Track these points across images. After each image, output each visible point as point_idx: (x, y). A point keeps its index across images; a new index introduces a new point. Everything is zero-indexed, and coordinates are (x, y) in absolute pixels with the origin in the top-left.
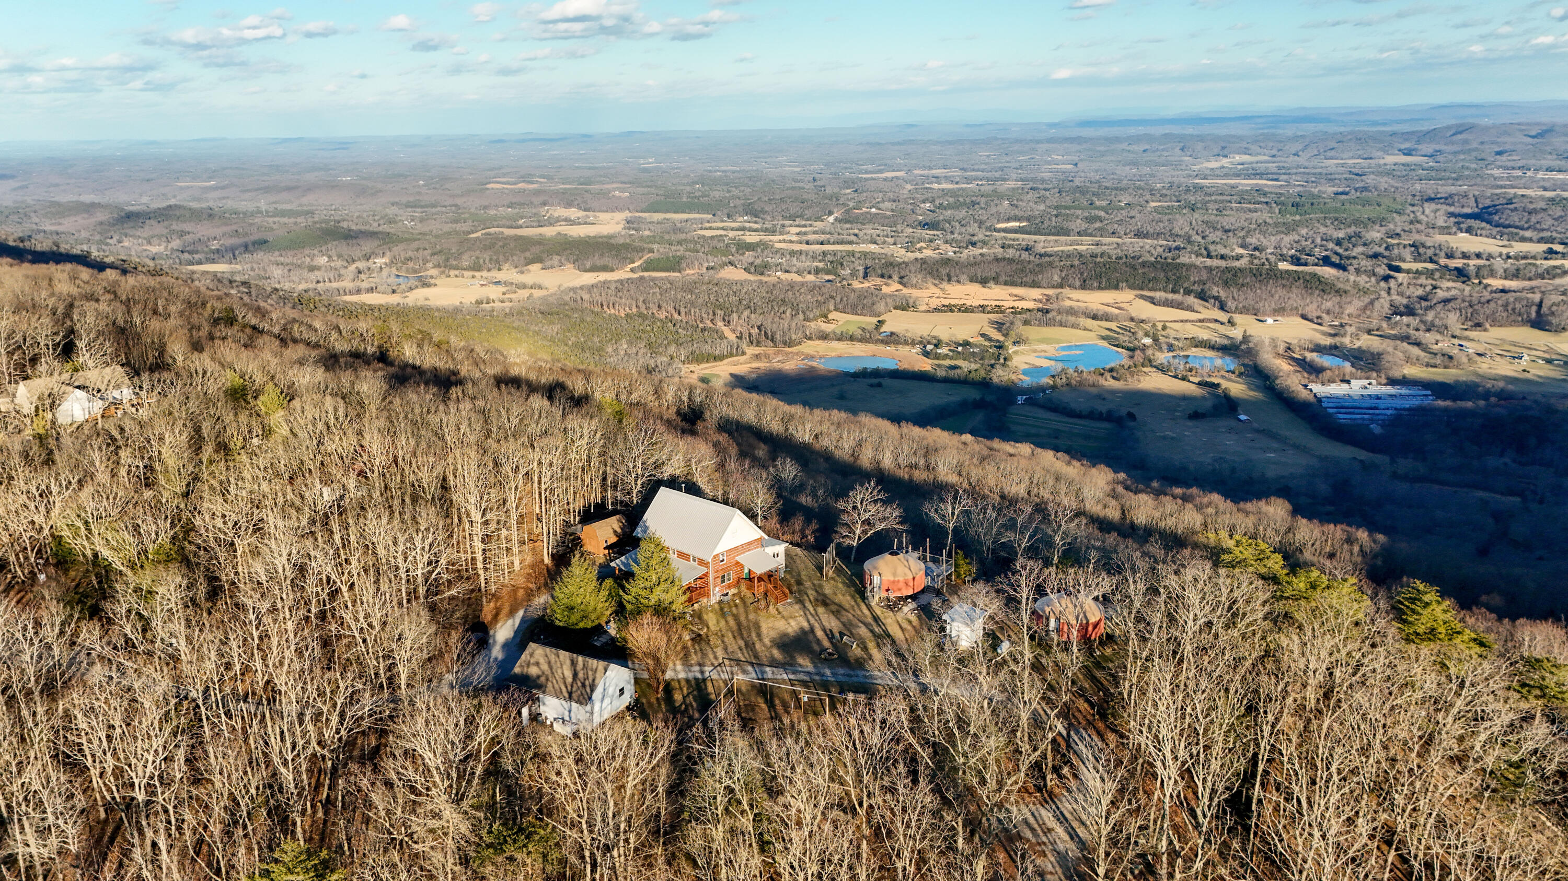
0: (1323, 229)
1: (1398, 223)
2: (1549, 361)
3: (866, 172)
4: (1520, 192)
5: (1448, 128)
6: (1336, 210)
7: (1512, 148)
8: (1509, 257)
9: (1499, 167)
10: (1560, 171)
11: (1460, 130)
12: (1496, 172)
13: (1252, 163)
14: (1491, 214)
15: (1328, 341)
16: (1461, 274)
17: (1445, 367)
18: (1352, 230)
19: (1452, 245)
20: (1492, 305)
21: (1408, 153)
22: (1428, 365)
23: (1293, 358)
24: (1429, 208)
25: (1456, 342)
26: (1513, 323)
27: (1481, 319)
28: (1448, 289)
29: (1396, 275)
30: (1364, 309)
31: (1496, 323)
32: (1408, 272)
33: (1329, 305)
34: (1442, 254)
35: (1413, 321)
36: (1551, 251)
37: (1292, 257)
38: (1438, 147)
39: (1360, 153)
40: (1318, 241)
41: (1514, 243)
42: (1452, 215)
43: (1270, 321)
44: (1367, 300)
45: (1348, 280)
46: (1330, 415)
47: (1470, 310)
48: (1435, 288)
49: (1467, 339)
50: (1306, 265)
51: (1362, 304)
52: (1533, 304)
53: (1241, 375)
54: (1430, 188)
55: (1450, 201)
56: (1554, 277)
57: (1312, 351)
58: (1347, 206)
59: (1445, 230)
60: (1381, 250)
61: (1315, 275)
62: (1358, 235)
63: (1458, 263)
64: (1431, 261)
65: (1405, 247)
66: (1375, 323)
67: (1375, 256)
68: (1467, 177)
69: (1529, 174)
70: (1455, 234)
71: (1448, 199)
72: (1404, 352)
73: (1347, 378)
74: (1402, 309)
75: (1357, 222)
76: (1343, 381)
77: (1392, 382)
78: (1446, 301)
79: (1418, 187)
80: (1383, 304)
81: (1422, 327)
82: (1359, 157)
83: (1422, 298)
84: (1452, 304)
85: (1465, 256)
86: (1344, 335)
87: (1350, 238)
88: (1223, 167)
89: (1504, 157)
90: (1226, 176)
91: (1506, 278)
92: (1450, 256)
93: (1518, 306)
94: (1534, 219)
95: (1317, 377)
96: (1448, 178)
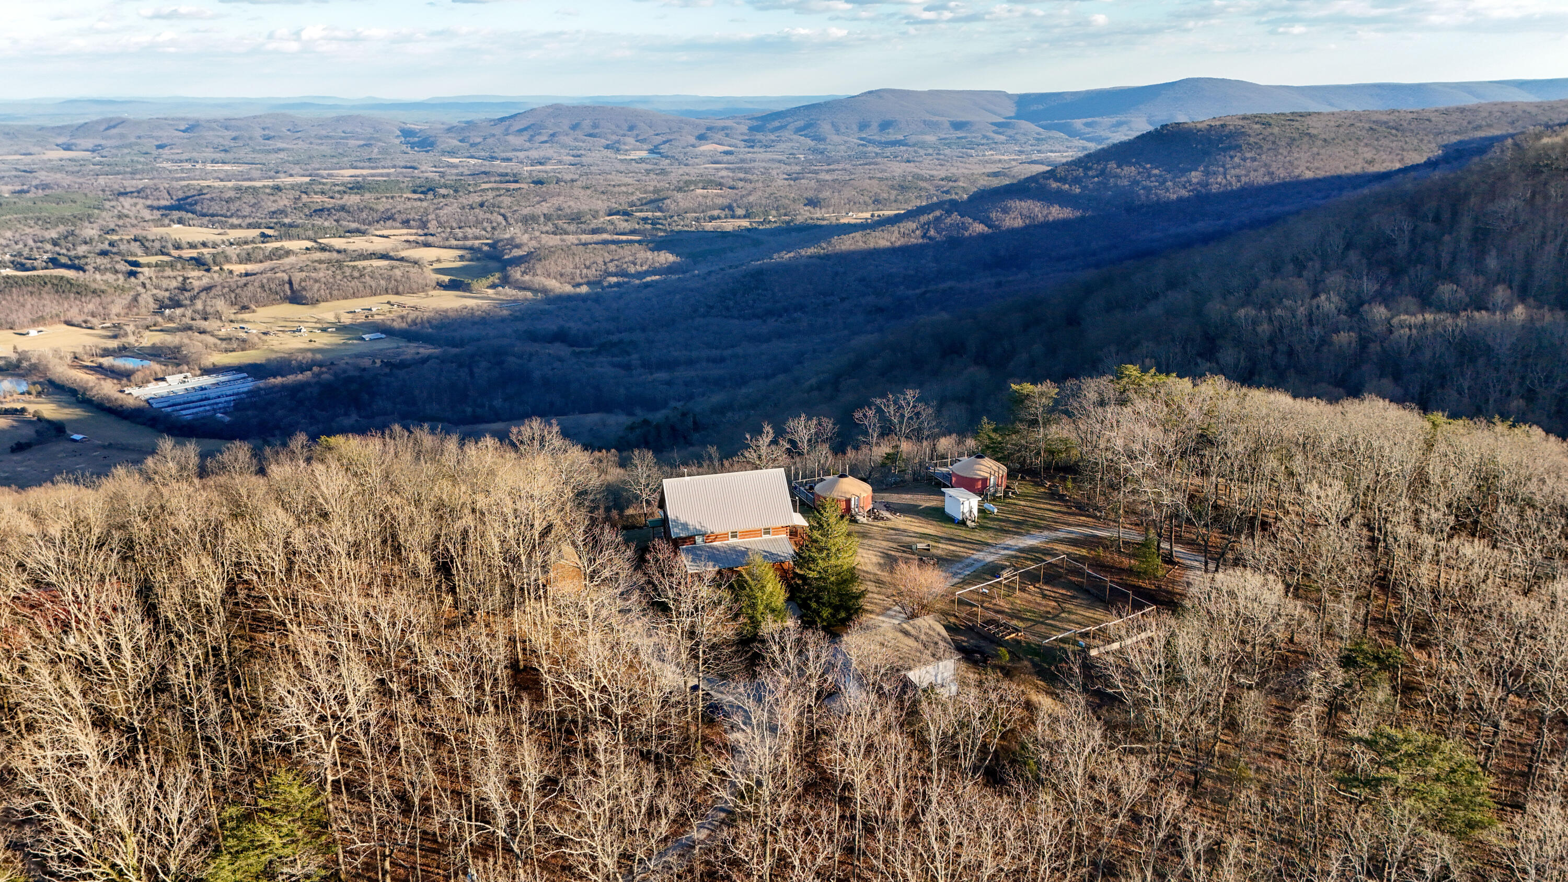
0: (28, 230)
1: (107, 219)
2: (324, 330)
4: (204, 183)
5: (98, 122)
6: (29, 209)
7: (170, 141)
8: (231, 244)
9: (168, 160)
10: (224, 163)
11: (113, 124)
12: (165, 165)
14: (191, 205)
15: (113, 344)
16: (199, 262)
17: (243, 350)
18: (62, 229)
19: (173, 237)
20: (250, 288)
21: (68, 148)
22: (226, 351)
23: (86, 367)
24: (127, 202)
25: (236, 325)
26: (273, 302)
27: (245, 301)
28: (200, 278)
29: (139, 269)
30: (129, 307)
31: (259, 304)
32: (149, 265)
33: (91, 307)
34: (170, 246)
35: (189, 313)
36: (263, 235)
37: (12, 262)
38: (98, 142)
39: (16, 148)
40: (31, 242)
41: (228, 231)
42: (151, 208)
43: (33, 332)
44: (128, 297)
45: (95, 280)
46: (168, 415)
47: (233, 295)
48: (186, 278)
49: (243, 321)
50: (34, 269)
51: (125, 302)
52: (284, 283)
53: (39, 394)
54: (116, 182)
55: (141, 194)
56: (280, 258)
57: (103, 356)
58: (40, 204)
59: (158, 223)
60: (106, 246)
61: (62, 278)
62: (72, 233)
63: (194, 253)
64: (163, 254)
65: (129, 242)
66: (150, 320)
67: (104, 253)
68: (143, 171)
69: (198, 166)
70: (169, 225)
71: (139, 193)
72: (201, 342)
73: (160, 376)
74: (167, 302)
75: (62, 220)
76: (156, 380)
77: (206, 372)
78: (208, 289)
79: (102, 180)
80: (147, 300)
81: (198, 316)
82: (16, 153)
83: (183, 289)
84: (214, 291)
85: (192, 246)
86: (126, 335)
87: (66, 237)
89: (166, 151)
91: (241, 263)
92: (178, 247)
93: (273, 286)
94: (233, 207)
95: (129, 381)
96: (125, 173)
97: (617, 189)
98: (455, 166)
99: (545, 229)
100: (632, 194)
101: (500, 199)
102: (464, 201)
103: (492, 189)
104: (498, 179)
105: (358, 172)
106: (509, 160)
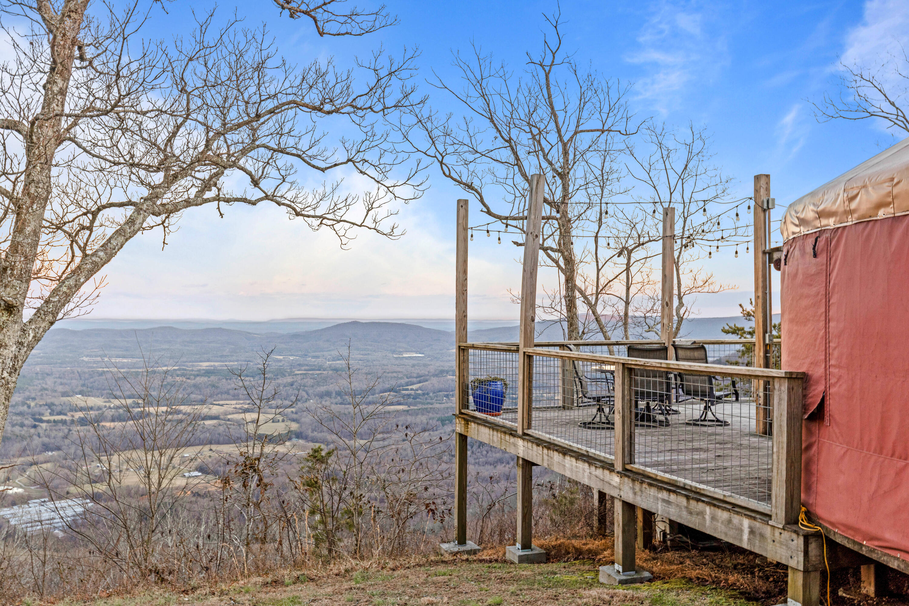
4: (105, 370)
8: (111, 408)
9: (87, 356)
10: (124, 357)
12: (86, 359)
19: (72, 403)
25: (95, 464)
29: (41, 424)
30: (23, 450)
32: (48, 422)
34: (68, 409)
35: (63, 454)
41: (112, 400)
44: (25, 443)
48: (70, 430)
51: (22, 446)
54: (47, 369)
59: (65, 394)
60: (25, 409)
64: (62, 414)
65: (41, 406)
66: (35, 458)
67: (21, 414)
68: (68, 362)
69: (105, 360)
70: (72, 396)
71: (61, 375)
73: (26, 499)
76: (23, 502)
80: (38, 444)
81: (70, 457)
89: (88, 350)
92: (73, 410)
96: (56, 363)
97: (390, 375)
98: (280, 361)
99: (334, 401)
100: (401, 378)
101: (305, 380)
102: (279, 381)
103: (301, 374)
104: (306, 368)
105: (212, 364)
106: (317, 357)
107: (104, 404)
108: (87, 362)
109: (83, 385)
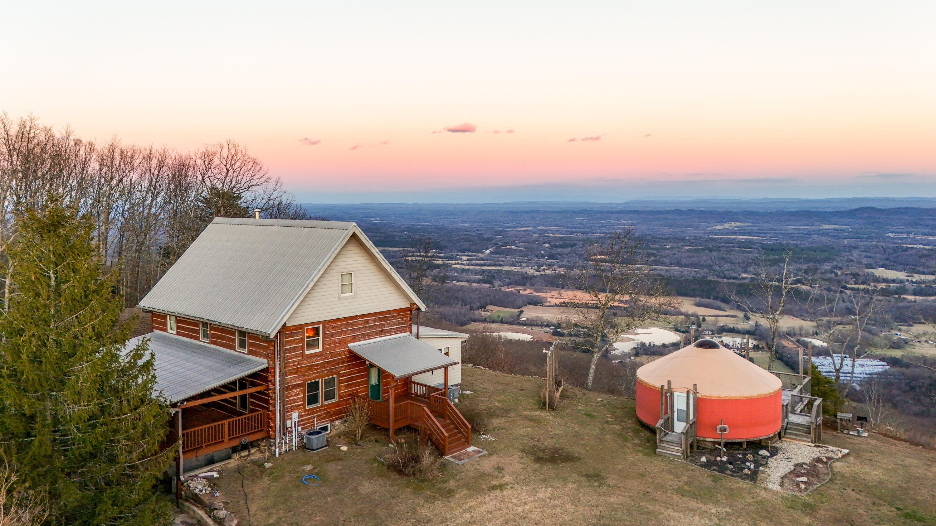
1: (840, 261)
3: (509, 227)
4: (910, 246)
6: (800, 253)
7: (898, 221)
8: (913, 282)
9: (893, 232)
10: (930, 235)
12: (891, 235)
13: (742, 227)
14: (895, 258)
15: (812, 330)
18: (812, 264)
19: (876, 275)
21: (835, 223)
23: (791, 340)
24: (856, 253)
25: (892, 332)
27: (906, 319)
28: (881, 300)
29: (846, 291)
31: (917, 321)
32: (853, 289)
34: (872, 280)
37: (779, 279)
39: (806, 223)
40: (793, 270)
41: (914, 275)
42: (870, 258)
45: (816, 293)
47: (898, 313)
48: (872, 298)
49: (900, 330)
54: (854, 242)
59: (869, 266)
60: (832, 276)
64: (865, 284)
65: (846, 275)
66: (840, 319)
67: (830, 280)
68: (874, 238)
69: (911, 236)
70: (876, 268)
71: (866, 249)
73: (830, 353)
75: (813, 260)
76: (827, 355)
79: (847, 241)
80: (842, 307)
81: (870, 322)
82: (807, 225)
83: (866, 305)
84: (885, 309)
85: (886, 281)
87: (811, 269)
88: (725, 229)
89: (894, 227)
90: (728, 234)
91: (914, 295)
92: (877, 281)
93: (928, 311)
94: (923, 260)
96: (863, 238)
107: (907, 278)
108: (892, 238)
109: (887, 259)
